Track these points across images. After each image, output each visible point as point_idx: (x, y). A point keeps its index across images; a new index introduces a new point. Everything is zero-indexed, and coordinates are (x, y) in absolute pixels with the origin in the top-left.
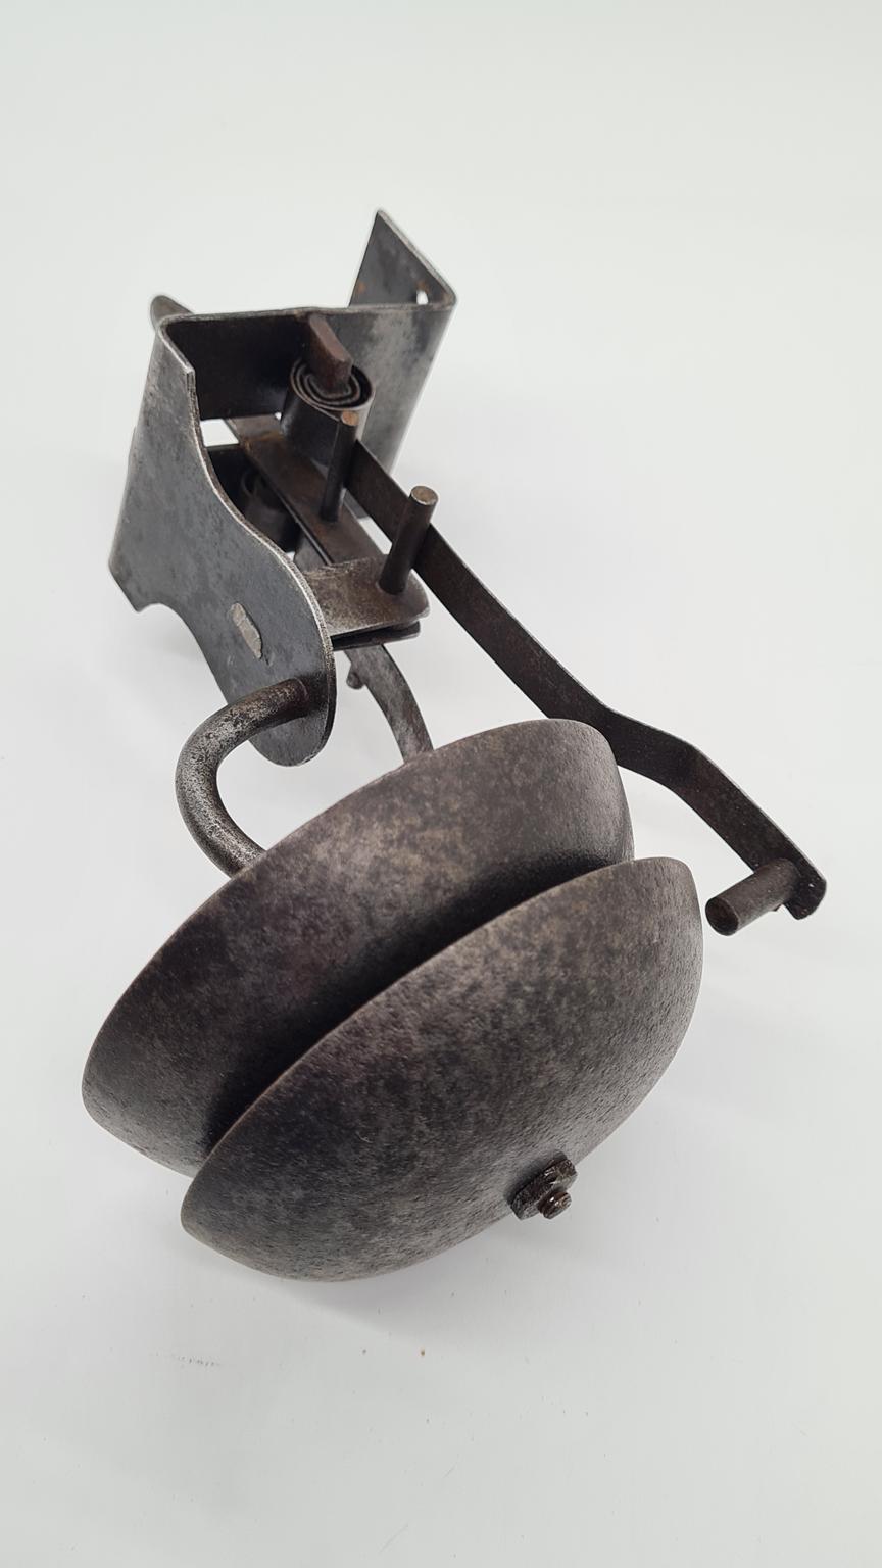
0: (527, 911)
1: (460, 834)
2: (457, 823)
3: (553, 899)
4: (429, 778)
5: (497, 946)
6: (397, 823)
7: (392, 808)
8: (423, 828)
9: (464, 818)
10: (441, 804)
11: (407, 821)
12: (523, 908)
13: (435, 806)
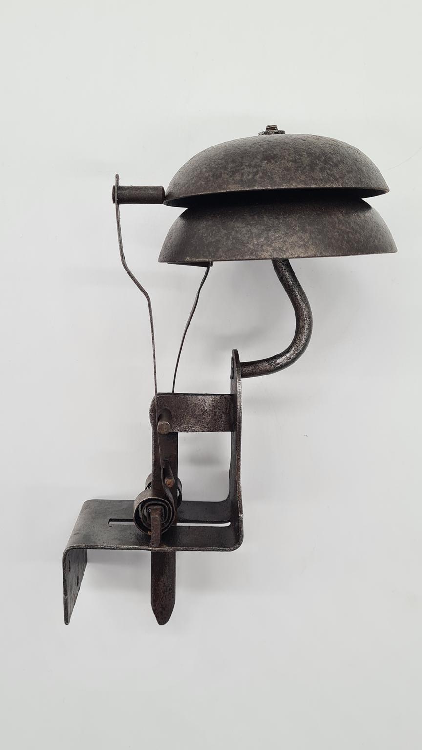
0: (327, 184)
1: (337, 225)
2: (337, 229)
3: (316, 184)
4: (343, 246)
5: (340, 179)
6: (356, 238)
7: (357, 243)
8: (349, 232)
9: (334, 229)
10: (341, 237)
11: (353, 237)
12: (328, 186)
13: (344, 237)
